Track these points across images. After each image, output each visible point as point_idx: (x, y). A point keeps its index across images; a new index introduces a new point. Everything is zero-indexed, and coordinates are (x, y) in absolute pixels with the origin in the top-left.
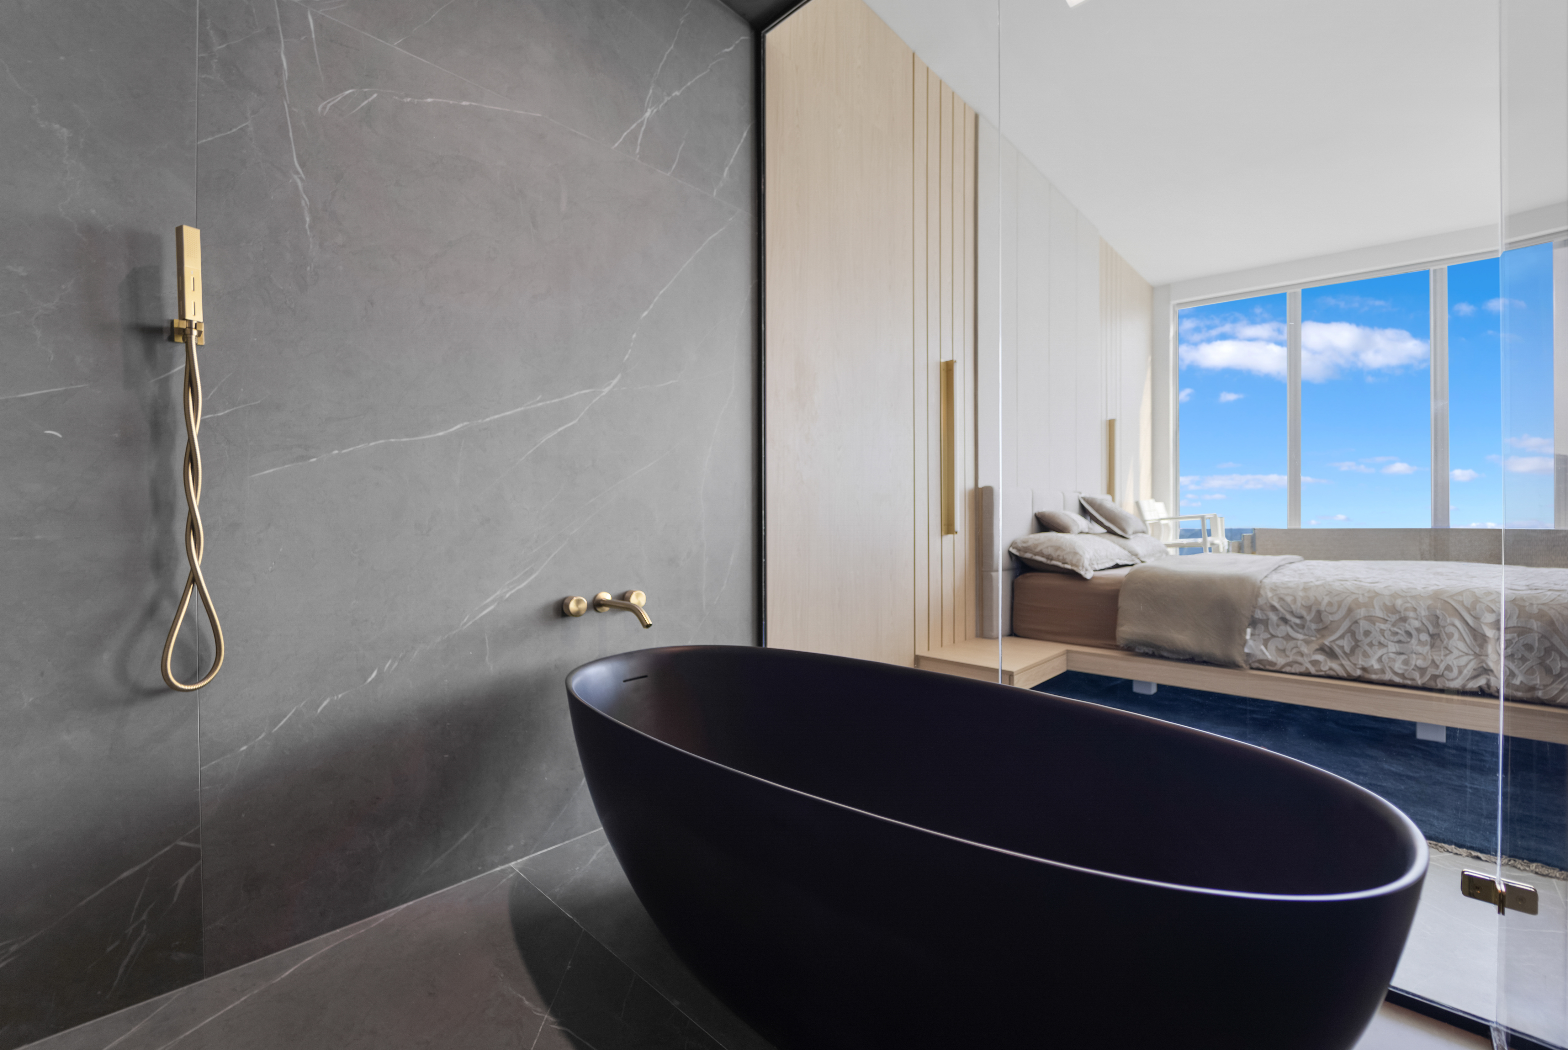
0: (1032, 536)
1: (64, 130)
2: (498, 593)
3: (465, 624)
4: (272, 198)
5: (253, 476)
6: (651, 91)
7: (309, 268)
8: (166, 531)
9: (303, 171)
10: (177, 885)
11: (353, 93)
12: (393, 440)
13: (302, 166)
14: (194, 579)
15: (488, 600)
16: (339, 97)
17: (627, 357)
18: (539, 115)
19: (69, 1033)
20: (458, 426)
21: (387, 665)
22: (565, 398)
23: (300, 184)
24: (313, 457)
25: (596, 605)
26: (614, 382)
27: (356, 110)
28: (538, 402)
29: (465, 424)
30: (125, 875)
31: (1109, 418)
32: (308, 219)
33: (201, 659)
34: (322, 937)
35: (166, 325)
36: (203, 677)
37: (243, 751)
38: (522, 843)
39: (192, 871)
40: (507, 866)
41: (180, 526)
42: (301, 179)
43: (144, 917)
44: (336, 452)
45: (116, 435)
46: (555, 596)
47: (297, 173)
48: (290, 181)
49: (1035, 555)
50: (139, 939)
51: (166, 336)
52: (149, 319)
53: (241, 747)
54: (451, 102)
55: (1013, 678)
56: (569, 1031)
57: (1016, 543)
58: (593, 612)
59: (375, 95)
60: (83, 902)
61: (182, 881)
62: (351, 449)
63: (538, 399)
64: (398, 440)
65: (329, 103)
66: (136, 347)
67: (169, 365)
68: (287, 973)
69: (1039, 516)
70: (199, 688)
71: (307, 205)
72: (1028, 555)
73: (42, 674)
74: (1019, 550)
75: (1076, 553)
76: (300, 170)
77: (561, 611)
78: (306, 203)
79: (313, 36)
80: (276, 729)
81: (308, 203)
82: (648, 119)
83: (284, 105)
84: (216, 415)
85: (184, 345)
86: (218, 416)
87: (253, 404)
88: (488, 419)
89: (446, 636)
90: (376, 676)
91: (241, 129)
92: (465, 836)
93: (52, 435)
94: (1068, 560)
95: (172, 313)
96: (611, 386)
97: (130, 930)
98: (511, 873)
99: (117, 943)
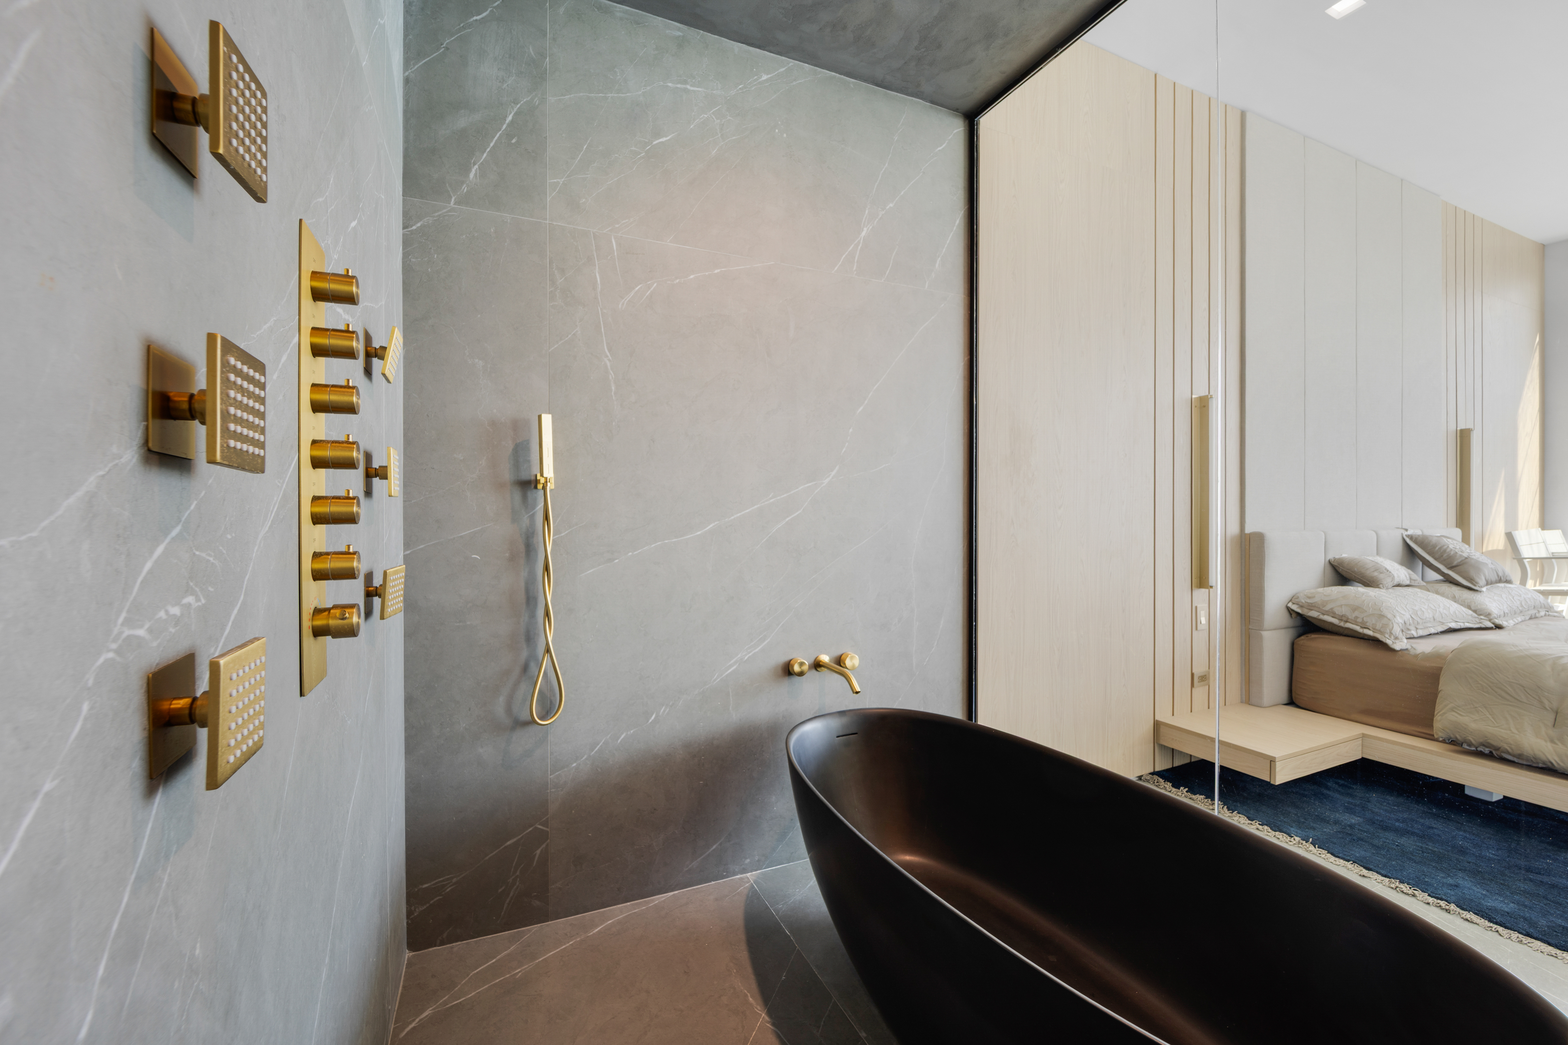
0: (1321, 590)
1: (480, 362)
2: (739, 656)
3: (715, 680)
4: (592, 378)
5: (581, 575)
6: (867, 212)
7: (614, 423)
8: (533, 616)
9: (610, 354)
10: (536, 854)
11: (641, 287)
12: (666, 541)
13: (610, 350)
14: (548, 651)
15: (732, 662)
16: (632, 294)
17: (844, 450)
18: (773, 263)
19: (480, 940)
20: (711, 526)
21: (662, 711)
22: (792, 492)
23: (608, 364)
24: (616, 559)
25: (817, 665)
26: (833, 473)
27: (643, 299)
28: (771, 499)
29: (716, 523)
30: (508, 843)
31: (1462, 426)
32: (613, 388)
33: (551, 702)
34: (618, 906)
35: (533, 478)
36: (552, 715)
37: (574, 767)
38: (757, 859)
39: (544, 846)
40: (744, 875)
41: (541, 612)
42: (609, 360)
43: (518, 873)
44: (630, 554)
45: (507, 555)
46: (784, 659)
47: (607, 356)
48: (603, 363)
49: (1324, 614)
50: (515, 887)
51: (533, 486)
52: (524, 476)
53: (572, 764)
54: (707, 274)
55: (1275, 765)
56: (779, 1032)
57: (1298, 598)
58: (814, 671)
59: (655, 285)
60: (487, 858)
61: (538, 852)
62: (640, 551)
63: (771, 496)
64: (670, 541)
65: (626, 300)
66: (517, 495)
67: (534, 506)
68: (597, 930)
69: (1335, 564)
70: (550, 724)
71: (612, 378)
72: (1313, 614)
73: (470, 710)
74: (1301, 607)
75: (1382, 616)
76: (608, 354)
77: (787, 670)
78: (612, 376)
79: (616, 254)
80: (593, 753)
81: (613, 377)
82: (864, 236)
83: (598, 309)
84: (560, 535)
85: (543, 491)
86: (562, 536)
87: (581, 525)
88: (733, 518)
89: (702, 690)
90: (655, 718)
91: (574, 334)
92: (714, 847)
93: (475, 558)
94: (1369, 624)
95: (536, 470)
96: (831, 477)
97: (510, 880)
98: (748, 882)
99: (503, 888)
